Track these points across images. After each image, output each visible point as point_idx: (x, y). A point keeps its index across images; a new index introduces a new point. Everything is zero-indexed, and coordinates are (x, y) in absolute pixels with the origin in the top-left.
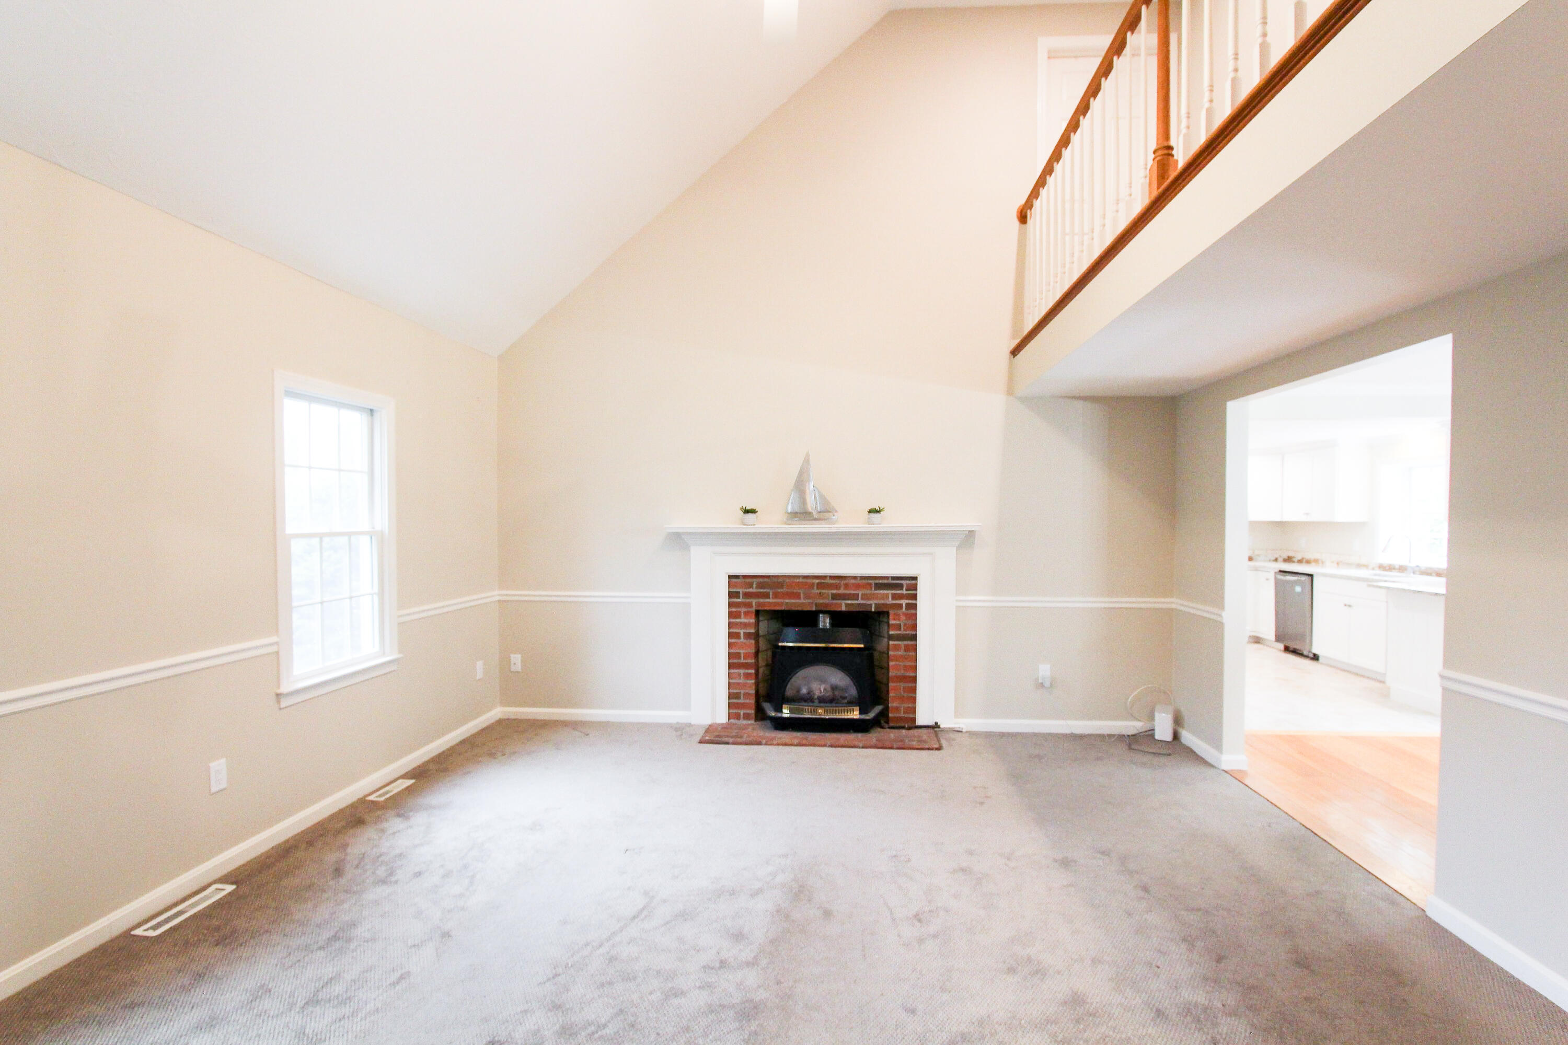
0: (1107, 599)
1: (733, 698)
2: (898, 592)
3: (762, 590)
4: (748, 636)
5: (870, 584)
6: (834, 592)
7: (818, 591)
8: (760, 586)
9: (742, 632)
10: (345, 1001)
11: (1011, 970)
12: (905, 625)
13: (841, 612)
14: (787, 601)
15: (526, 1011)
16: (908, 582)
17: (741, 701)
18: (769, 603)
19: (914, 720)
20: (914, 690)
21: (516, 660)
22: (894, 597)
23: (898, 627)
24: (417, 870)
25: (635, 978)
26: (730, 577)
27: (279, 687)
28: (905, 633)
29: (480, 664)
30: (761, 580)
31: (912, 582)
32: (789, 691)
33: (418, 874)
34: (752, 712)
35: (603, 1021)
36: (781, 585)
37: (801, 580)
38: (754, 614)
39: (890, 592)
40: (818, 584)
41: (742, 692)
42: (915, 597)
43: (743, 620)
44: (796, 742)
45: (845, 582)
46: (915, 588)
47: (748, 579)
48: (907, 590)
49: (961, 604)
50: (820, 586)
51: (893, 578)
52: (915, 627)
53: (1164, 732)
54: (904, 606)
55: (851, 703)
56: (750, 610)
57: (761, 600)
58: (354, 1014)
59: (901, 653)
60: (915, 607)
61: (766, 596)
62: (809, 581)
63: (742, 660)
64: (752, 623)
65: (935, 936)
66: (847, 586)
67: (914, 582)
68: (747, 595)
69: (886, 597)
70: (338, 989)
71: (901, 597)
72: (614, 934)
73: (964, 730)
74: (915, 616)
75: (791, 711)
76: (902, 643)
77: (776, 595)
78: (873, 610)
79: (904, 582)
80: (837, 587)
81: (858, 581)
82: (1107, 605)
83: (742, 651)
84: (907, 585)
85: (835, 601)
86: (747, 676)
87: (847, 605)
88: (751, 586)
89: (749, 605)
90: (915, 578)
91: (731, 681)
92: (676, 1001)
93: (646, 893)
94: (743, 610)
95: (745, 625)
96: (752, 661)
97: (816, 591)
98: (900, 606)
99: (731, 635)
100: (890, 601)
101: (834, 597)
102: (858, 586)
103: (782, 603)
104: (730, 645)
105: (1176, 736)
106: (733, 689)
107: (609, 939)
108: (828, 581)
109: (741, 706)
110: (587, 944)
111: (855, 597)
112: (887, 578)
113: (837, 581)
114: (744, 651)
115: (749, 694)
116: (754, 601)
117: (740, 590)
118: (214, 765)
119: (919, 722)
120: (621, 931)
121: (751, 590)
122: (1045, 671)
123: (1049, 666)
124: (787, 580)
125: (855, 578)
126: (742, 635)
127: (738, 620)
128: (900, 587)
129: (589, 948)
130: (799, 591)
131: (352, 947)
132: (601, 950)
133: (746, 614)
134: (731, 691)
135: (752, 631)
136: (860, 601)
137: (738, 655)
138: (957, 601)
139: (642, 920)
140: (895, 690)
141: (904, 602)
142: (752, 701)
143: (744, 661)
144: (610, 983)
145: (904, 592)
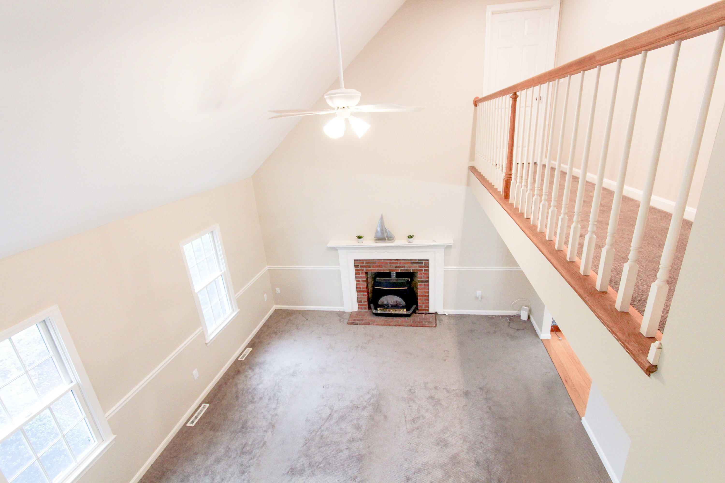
0: (506, 267)
1: (359, 302)
2: (421, 265)
3: (367, 265)
4: (363, 281)
5: (410, 262)
6: (396, 265)
7: (389, 265)
10: (251, 453)
11: (438, 444)
12: (424, 277)
13: (399, 272)
15: (299, 457)
16: (425, 261)
17: (362, 303)
18: (371, 269)
19: (428, 310)
20: (428, 300)
21: (278, 289)
22: (420, 267)
23: (421, 278)
24: (260, 396)
25: (328, 445)
26: (354, 260)
27: (206, 341)
28: (424, 280)
29: (265, 295)
30: (367, 261)
31: (426, 262)
32: (380, 303)
33: (261, 398)
34: (367, 307)
35: (320, 461)
36: (375, 263)
37: (382, 261)
38: (365, 273)
39: (418, 265)
40: (389, 262)
41: (362, 300)
42: (428, 267)
43: (361, 275)
44: (382, 323)
45: (400, 261)
47: (361, 261)
48: (424, 264)
49: (445, 269)
50: (390, 263)
51: (419, 260)
52: (428, 278)
53: (524, 317)
54: (423, 270)
55: (403, 307)
56: (363, 272)
57: (368, 268)
58: (254, 457)
59: (423, 287)
60: (428, 270)
61: (369, 267)
62: (386, 261)
63: (362, 290)
64: (365, 277)
65: (417, 429)
66: (400, 263)
67: (427, 261)
68: (362, 267)
69: (416, 267)
70: (248, 448)
71: (422, 267)
72: (322, 426)
73: (447, 315)
74: (428, 274)
75: (381, 310)
76: (423, 283)
77: (373, 267)
78: (411, 272)
79: (423, 261)
80: (397, 263)
81: (405, 261)
82: (505, 270)
83: (361, 287)
84: (425, 262)
85: (396, 269)
86: (364, 295)
87: (401, 270)
88: (363, 263)
89: (363, 270)
90: (428, 260)
91: (358, 297)
92: (340, 454)
93: (330, 408)
94: (360, 272)
95: (362, 277)
96: (366, 290)
97: (388, 265)
98: (422, 270)
99: (357, 281)
100: (418, 268)
101: (396, 267)
102: (405, 263)
103: (376, 269)
104: (357, 284)
105: (529, 318)
106: (359, 299)
107: (320, 428)
108: (393, 261)
109: (363, 305)
110: (314, 431)
111: (404, 267)
112: (416, 260)
113: (397, 261)
114: (362, 286)
115: (365, 301)
116: (365, 269)
117: (359, 265)
118: (194, 372)
119: (430, 311)
120: (324, 425)
121: (363, 265)
122: (479, 293)
123: (481, 292)
124: (377, 261)
125: (404, 260)
126: (361, 281)
127: (359, 276)
128: (422, 263)
129: (315, 432)
130: (382, 265)
131: (248, 431)
132: (318, 433)
134: (358, 300)
135: (365, 279)
136: (406, 268)
137: (360, 288)
138: (444, 268)
139: (330, 420)
140: (420, 301)
141: (423, 269)
142: (367, 303)
143: (363, 290)
144: (322, 447)
145: (423, 265)
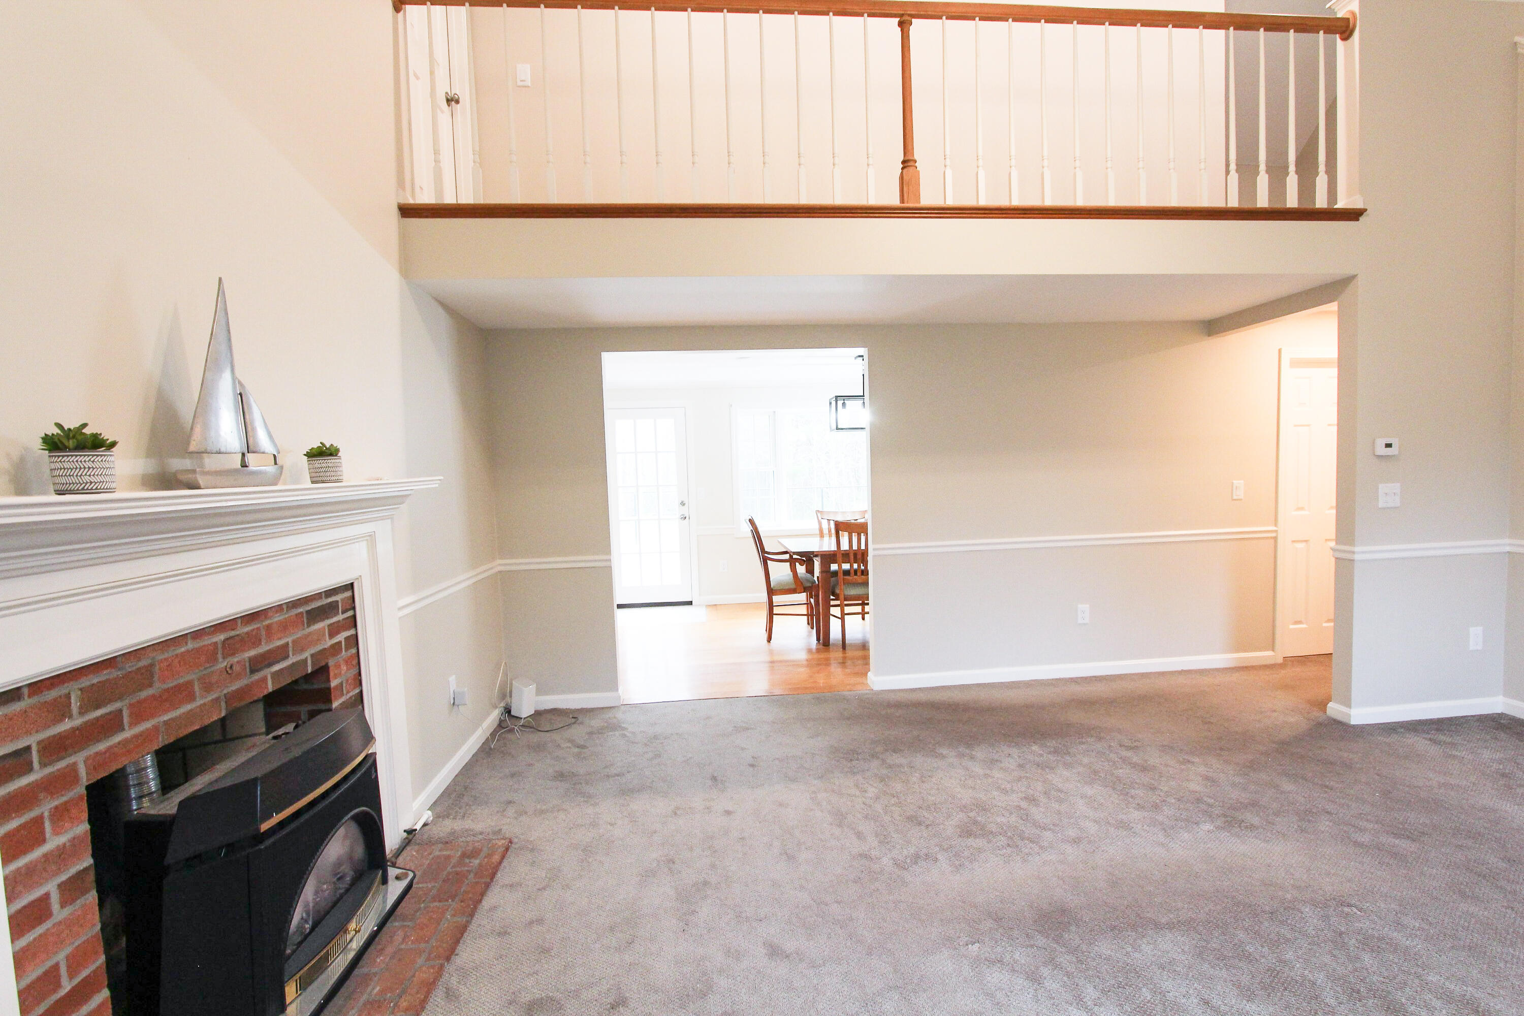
2: (334, 619)
3: (97, 713)
4: (70, 891)
5: (300, 613)
6: (252, 651)
7: (222, 664)
8: (93, 699)
9: (51, 887)
12: (347, 683)
14: (166, 717)
16: (345, 594)
18: (125, 742)
22: (331, 632)
23: (341, 690)
28: (348, 698)
30: (87, 681)
31: (349, 592)
36: (146, 676)
37: (191, 645)
39: (325, 624)
40: (221, 644)
42: (354, 622)
43: (53, 842)
45: (265, 623)
46: (351, 604)
47: (51, 691)
48: (344, 612)
50: (225, 648)
51: (325, 592)
52: (359, 680)
54: (344, 645)
56: (68, 795)
57: (101, 746)
60: (355, 640)
61: (113, 724)
62: (208, 641)
66: (269, 633)
68: (55, 748)
69: (322, 636)
71: (339, 629)
74: (357, 658)
77: (137, 713)
78: (308, 671)
79: (339, 597)
80: (256, 639)
81: (284, 614)
84: (344, 601)
85: (255, 675)
87: (275, 675)
88: (61, 710)
89: (65, 780)
90: (352, 585)
94: (47, 807)
95: (59, 860)
98: (340, 647)
100: (327, 642)
101: (254, 664)
102: (282, 628)
103: (156, 728)
108: (237, 631)
111: (283, 652)
112: (320, 595)
113: (255, 626)
116: (79, 760)
117: (32, 741)
121: (66, 726)
124: (154, 659)
125: (278, 608)
126: (55, 899)
127: (37, 854)
128: (335, 607)
133: (60, 815)
136: (290, 659)
141: (343, 638)
145: (341, 617)
